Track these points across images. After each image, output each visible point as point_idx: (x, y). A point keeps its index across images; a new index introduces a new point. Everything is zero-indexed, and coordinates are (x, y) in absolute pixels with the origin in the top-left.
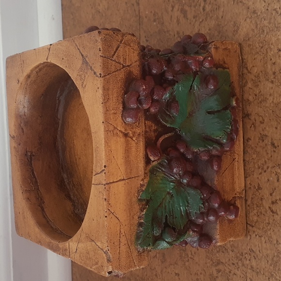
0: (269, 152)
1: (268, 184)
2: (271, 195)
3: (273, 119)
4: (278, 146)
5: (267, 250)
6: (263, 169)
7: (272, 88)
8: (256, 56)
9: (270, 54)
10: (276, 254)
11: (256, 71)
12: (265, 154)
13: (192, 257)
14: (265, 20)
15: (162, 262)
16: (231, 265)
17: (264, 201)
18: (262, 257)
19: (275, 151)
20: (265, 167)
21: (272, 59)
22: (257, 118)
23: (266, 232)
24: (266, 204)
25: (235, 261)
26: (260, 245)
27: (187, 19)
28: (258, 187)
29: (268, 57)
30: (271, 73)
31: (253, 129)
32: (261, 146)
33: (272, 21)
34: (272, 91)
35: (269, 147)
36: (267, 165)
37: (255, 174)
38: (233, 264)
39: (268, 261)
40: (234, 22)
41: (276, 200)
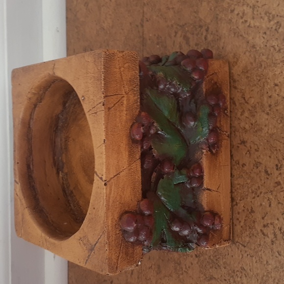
0: (263, 179)
1: (261, 208)
2: (263, 218)
3: (267, 149)
4: (271, 174)
5: (258, 269)
6: (256, 193)
7: (267, 119)
8: (253, 88)
9: (267, 87)
10: (265, 274)
11: (252, 102)
12: (258, 180)
13: (186, 270)
14: (263, 55)
15: (157, 274)
16: (223, 280)
17: (256, 224)
18: (252, 275)
19: (268, 178)
20: (258, 192)
21: (269, 92)
22: (252, 146)
23: (257, 252)
24: (258, 227)
25: (227, 278)
26: (251, 264)
27: (190, 46)
28: (251, 210)
29: (265, 90)
30: (267, 105)
31: (249, 156)
32: (255, 173)
33: (270, 57)
34: (267, 122)
35: (263, 174)
36: (260, 191)
37: (249, 198)
38: (226, 280)
39: (258, 280)
40: (234, 54)
41: (268, 224)
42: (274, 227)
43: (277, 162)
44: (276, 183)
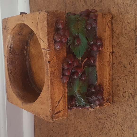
0: (123, 70)
1: (122, 84)
2: (123, 89)
3: (125, 55)
4: (127, 67)
5: (121, 114)
6: (120, 77)
7: (125, 40)
8: (118, 25)
9: (124, 24)
10: (125, 116)
11: (118, 32)
12: (121, 70)
13: (88, 115)
14: (122, 8)
15: (75, 118)
16: (105, 120)
17: (120, 92)
18: (119, 117)
19: (125, 69)
20: (121, 77)
21: (125, 27)
22: (118, 54)
23: (120, 105)
24: (121, 93)
25: (107, 118)
26: (118, 112)
27: (87, 6)
28: (118, 85)
29: (123, 26)
30: (124, 33)
31: (116, 59)
32: (119, 67)
33: (125, 9)
34: (124, 42)
35: (123, 67)
36: (122, 76)
37: (116, 79)
38: (106, 119)
39: (121, 119)
40: (109, 9)
41: (125, 92)
42: (128, 93)
43: (129, 61)
44: (129, 71)
